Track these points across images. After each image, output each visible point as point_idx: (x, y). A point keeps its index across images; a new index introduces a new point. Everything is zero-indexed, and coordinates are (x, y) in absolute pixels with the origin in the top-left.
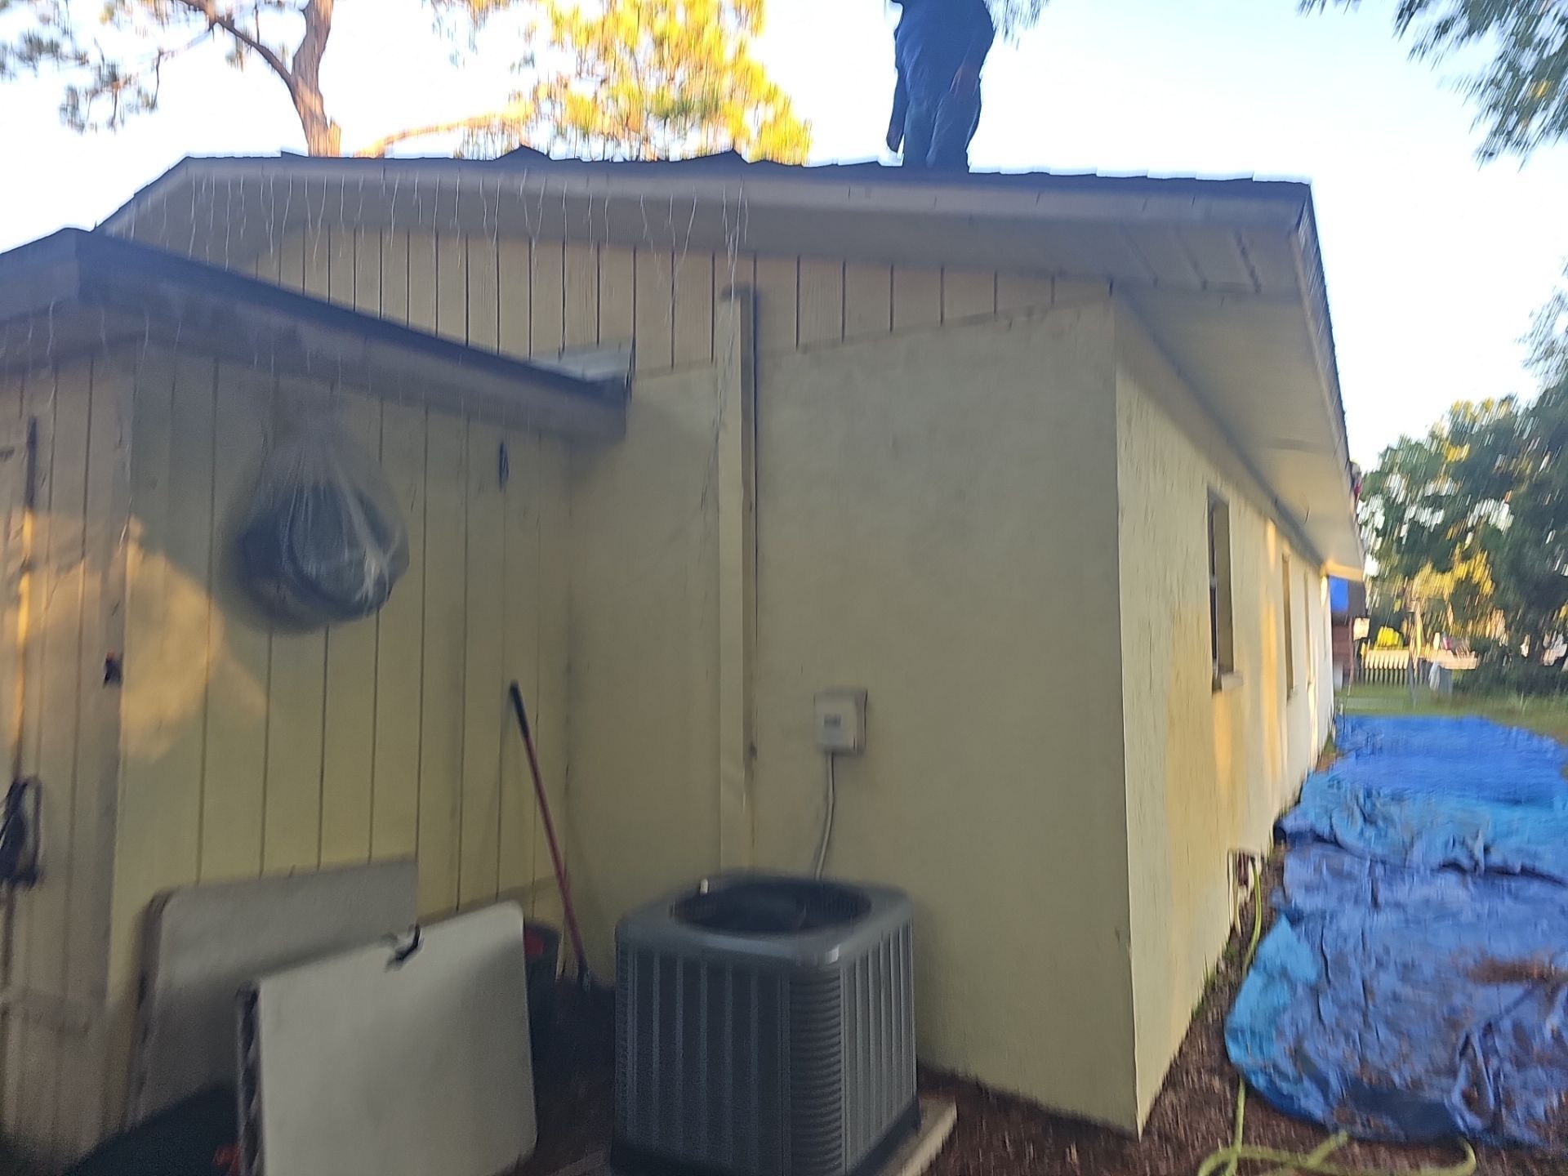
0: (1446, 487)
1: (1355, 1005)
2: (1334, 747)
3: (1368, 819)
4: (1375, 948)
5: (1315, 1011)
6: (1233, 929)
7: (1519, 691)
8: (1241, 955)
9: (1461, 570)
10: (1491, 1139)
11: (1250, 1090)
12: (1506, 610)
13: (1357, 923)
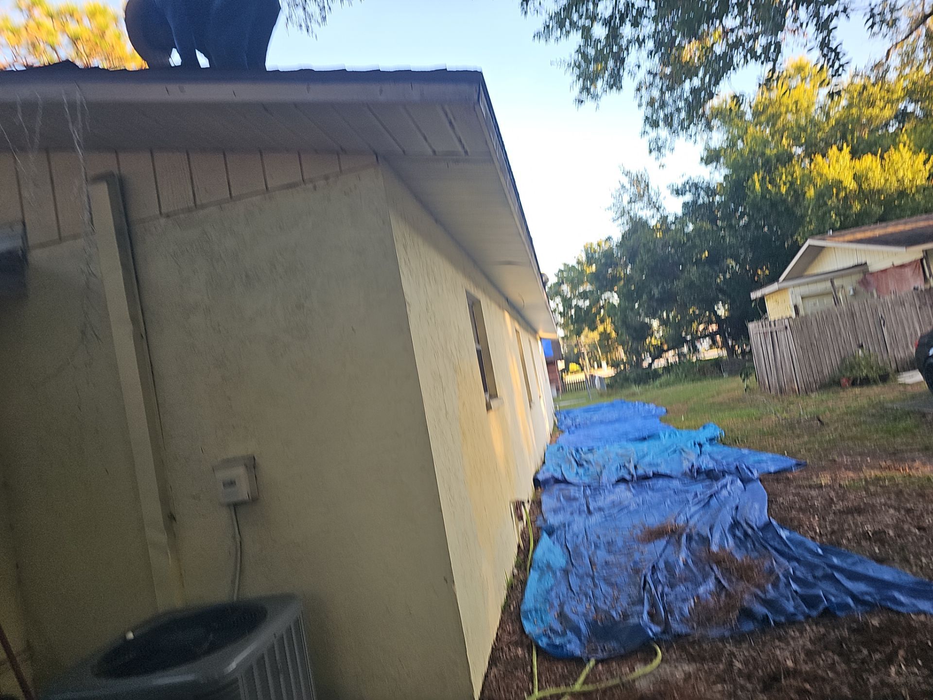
0: (588, 287)
1: (588, 575)
2: (558, 428)
3: (579, 465)
4: (593, 538)
5: (567, 584)
6: (519, 546)
7: (635, 384)
8: (525, 562)
9: (601, 328)
10: (666, 637)
11: (538, 648)
12: (623, 344)
13: (582, 524)
